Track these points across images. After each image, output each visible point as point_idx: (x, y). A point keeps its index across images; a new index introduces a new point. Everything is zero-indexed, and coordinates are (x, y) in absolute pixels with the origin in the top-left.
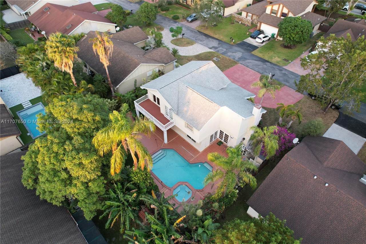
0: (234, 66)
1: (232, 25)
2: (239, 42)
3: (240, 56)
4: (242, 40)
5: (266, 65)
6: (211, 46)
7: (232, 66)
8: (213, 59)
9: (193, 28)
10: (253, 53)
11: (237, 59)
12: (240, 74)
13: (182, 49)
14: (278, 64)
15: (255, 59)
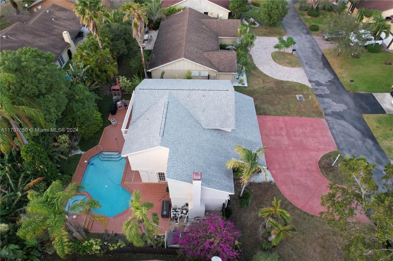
0: (313, 117)
1: (385, 65)
2: (362, 92)
3: (338, 111)
4: (370, 92)
5: (364, 142)
6: (314, 79)
7: (309, 116)
8: (297, 96)
9: (320, 48)
10: (365, 116)
11: (329, 111)
12: (306, 132)
13: (274, 66)
14: (387, 152)
15: (358, 125)
